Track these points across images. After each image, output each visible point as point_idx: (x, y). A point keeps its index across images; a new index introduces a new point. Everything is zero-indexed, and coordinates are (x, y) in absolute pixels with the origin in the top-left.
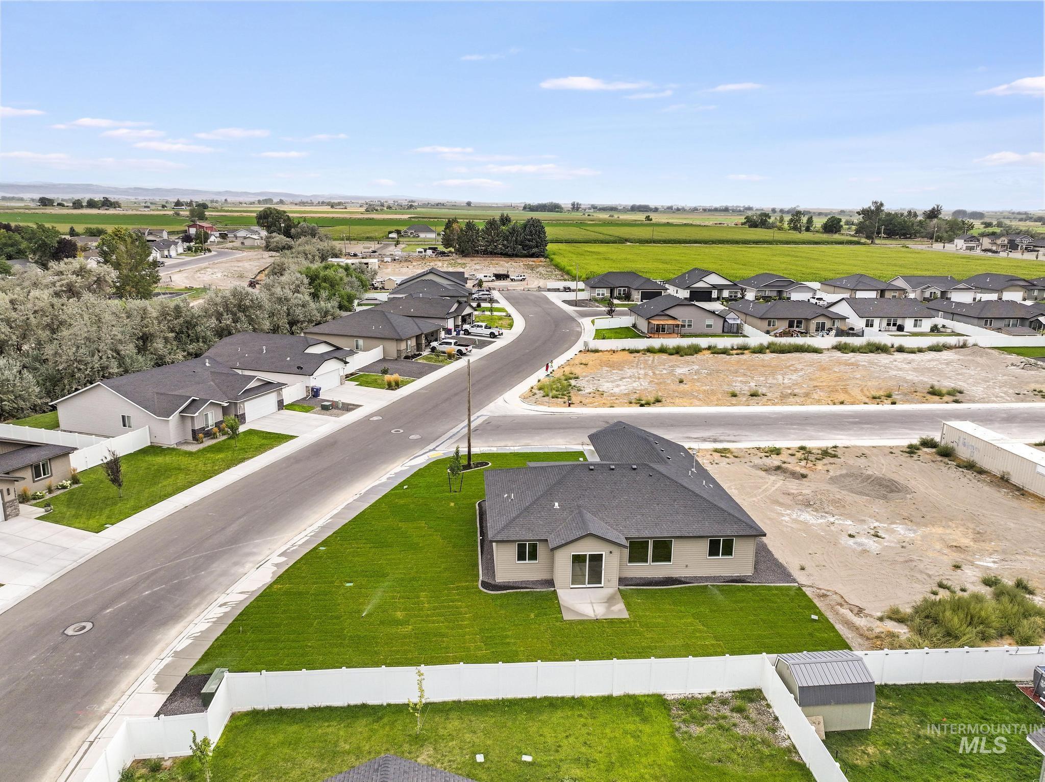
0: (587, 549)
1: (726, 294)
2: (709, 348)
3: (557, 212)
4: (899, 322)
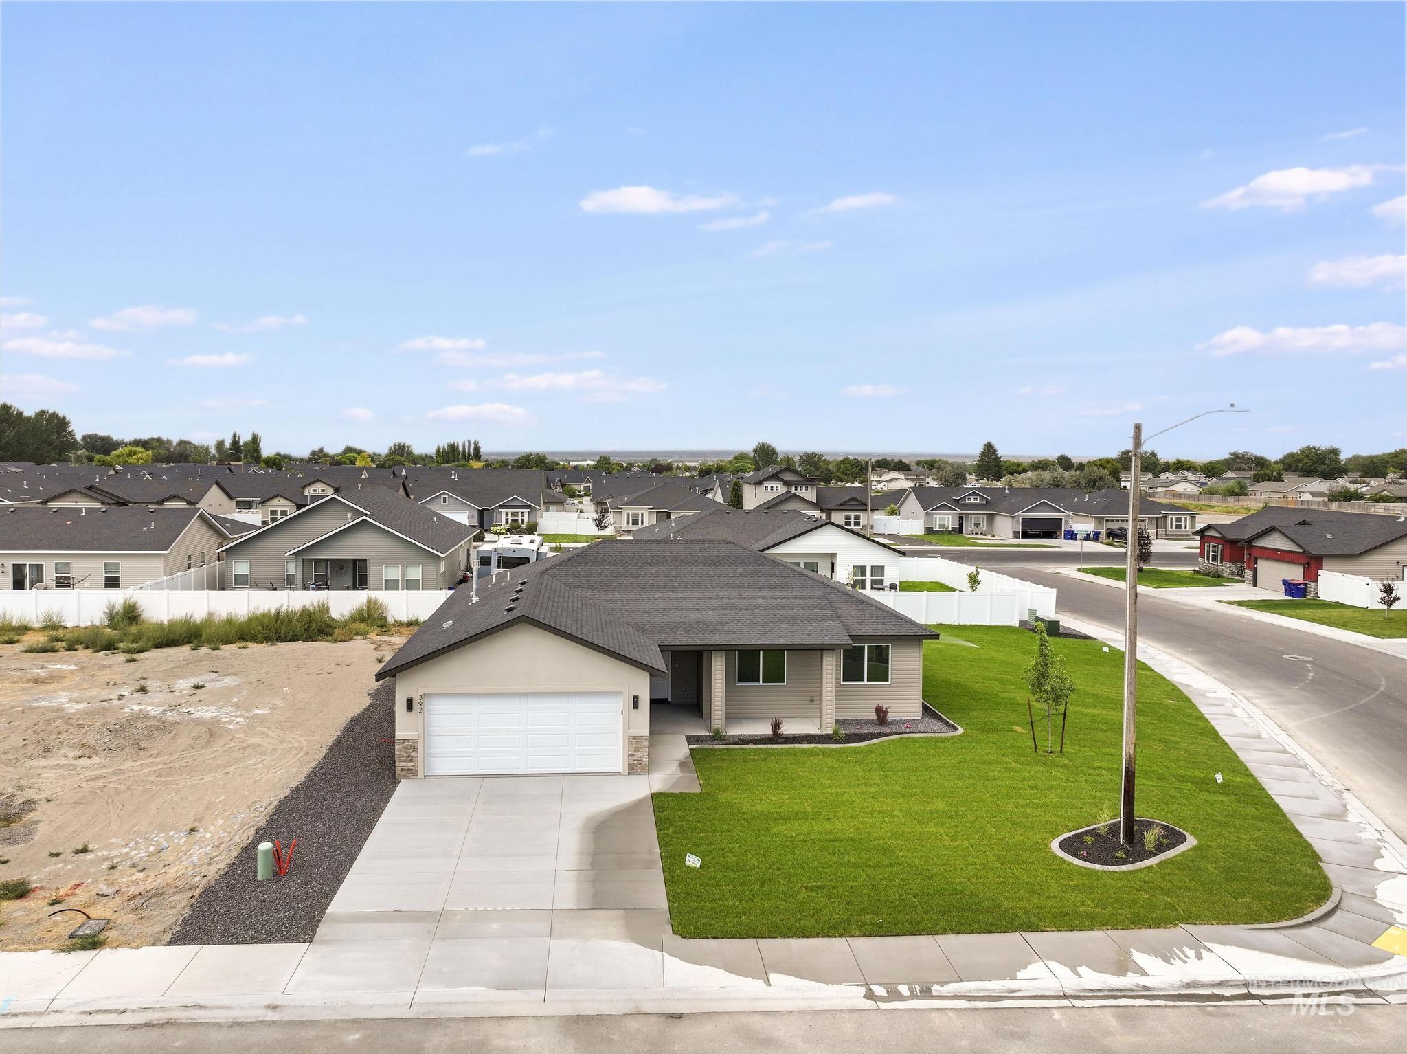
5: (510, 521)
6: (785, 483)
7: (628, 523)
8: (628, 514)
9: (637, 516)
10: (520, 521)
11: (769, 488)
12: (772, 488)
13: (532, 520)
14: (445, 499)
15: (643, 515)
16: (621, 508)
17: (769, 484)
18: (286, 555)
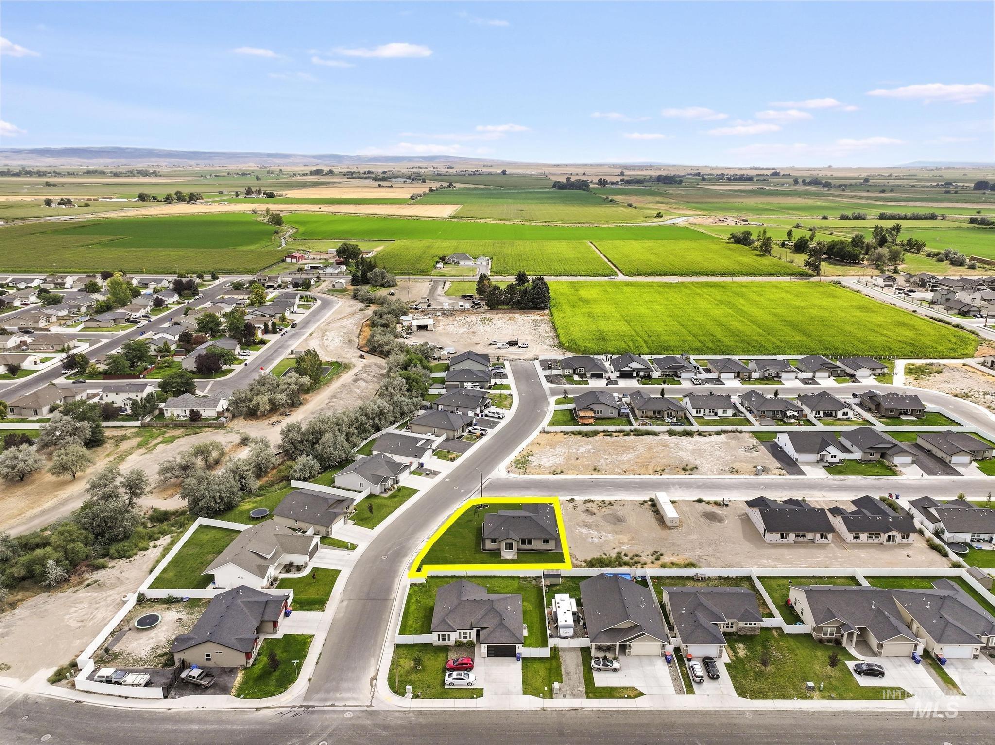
0: (509, 542)
1: (642, 374)
2: (604, 431)
3: (585, 190)
4: (715, 411)
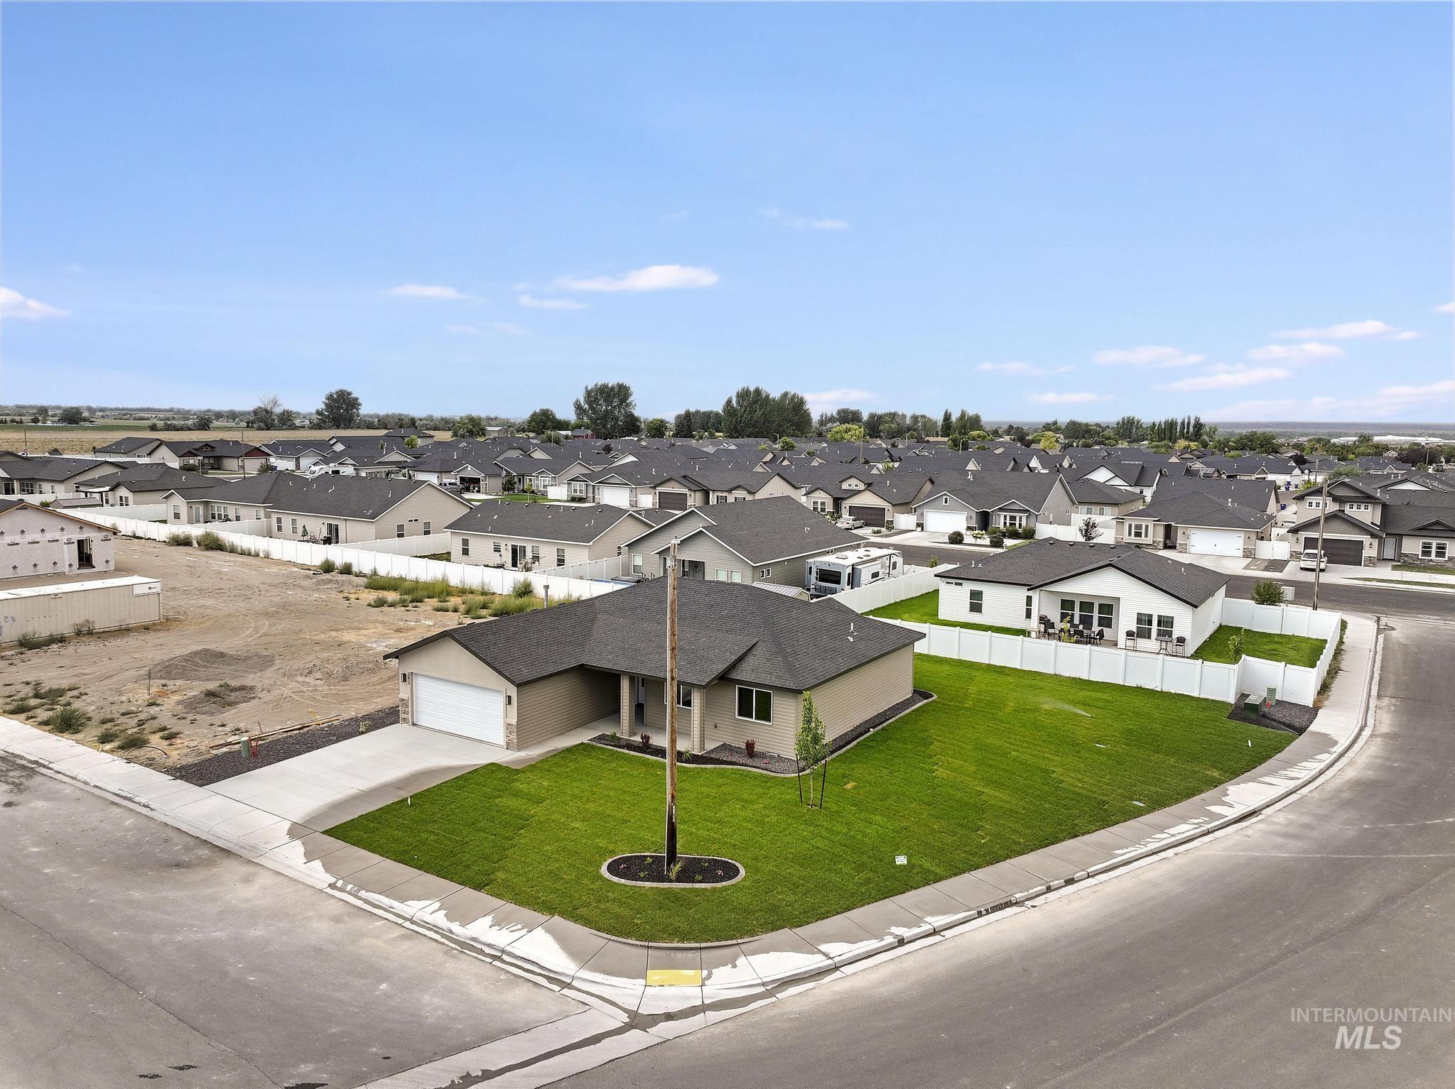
5: (1008, 524)
6: (1336, 499)
7: (1130, 534)
8: (1130, 526)
9: (1141, 528)
10: (1017, 525)
11: (1314, 505)
12: (1318, 505)
13: (1031, 525)
14: (946, 499)
15: (1147, 527)
16: (1123, 519)
17: (1314, 500)
18: (652, 553)
